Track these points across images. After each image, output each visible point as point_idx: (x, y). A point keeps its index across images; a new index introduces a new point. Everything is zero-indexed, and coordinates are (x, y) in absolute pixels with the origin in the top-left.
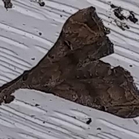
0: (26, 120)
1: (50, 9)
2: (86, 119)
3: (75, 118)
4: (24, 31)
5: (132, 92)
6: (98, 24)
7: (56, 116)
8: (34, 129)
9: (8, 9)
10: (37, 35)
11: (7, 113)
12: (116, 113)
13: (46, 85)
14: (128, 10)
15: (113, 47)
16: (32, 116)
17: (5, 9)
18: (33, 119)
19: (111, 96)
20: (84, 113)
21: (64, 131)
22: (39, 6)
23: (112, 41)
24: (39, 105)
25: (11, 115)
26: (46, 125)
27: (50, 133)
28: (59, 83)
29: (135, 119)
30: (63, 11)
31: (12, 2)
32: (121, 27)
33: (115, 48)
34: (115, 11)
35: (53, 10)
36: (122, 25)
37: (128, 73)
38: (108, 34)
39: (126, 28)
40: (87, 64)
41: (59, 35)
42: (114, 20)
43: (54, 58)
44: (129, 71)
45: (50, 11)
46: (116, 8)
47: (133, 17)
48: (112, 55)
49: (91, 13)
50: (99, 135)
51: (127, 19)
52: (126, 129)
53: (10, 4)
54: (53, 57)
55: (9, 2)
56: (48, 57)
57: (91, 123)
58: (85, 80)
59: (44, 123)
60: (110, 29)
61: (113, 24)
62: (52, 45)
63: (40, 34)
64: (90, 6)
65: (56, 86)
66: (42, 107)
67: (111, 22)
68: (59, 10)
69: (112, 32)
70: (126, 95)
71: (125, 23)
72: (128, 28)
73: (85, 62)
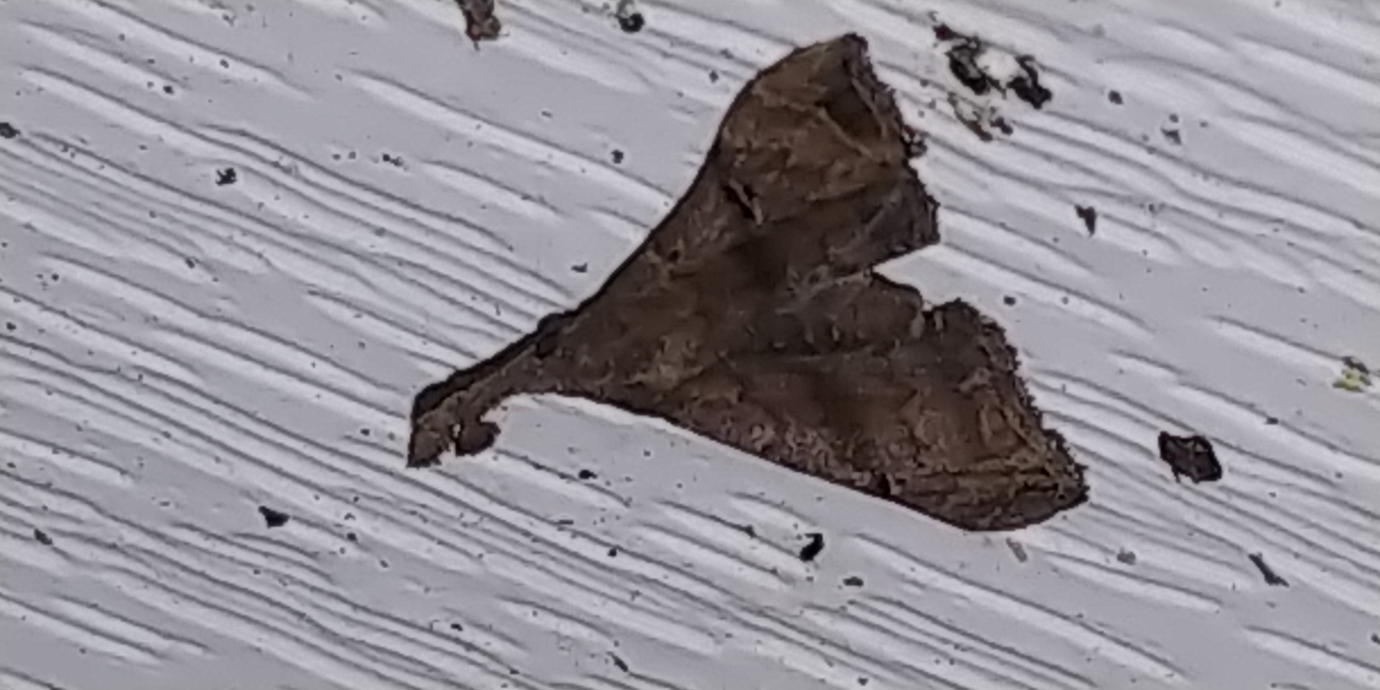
0: (536, 540)
1: (664, 45)
2: (799, 537)
3: (749, 531)
4: (547, 143)
5: (1010, 414)
6: (880, 107)
7: (670, 527)
8: (570, 582)
9: (483, 43)
10: (603, 163)
11: (453, 511)
12: (938, 504)
13: (639, 377)
14: (1009, 50)
15: (934, 215)
16: (562, 524)
17: (468, 42)
18: (563, 539)
19: (920, 432)
20: (790, 511)
21: (698, 589)
22: (619, 32)
23: (931, 190)
24: (594, 476)
25: (470, 517)
26: (621, 561)
27: (638, 601)
28: (697, 370)
29: (1018, 535)
30: (726, 54)
31: (499, 12)
32: (975, 127)
33: (945, 219)
34: (956, 55)
35: (677, 50)
36: (979, 117)
37: (994, 329)
38: (918, 155)
39: (996, 132)
40: (819, 287)
41: (700, 160)
42: (944, 95)
43: (680, 261)
44: (1002, 322)
45: (666, 55)
46: (959, 42)
47: (1029, 83)
48: (930, 252)
49: (846, 64)
50: (852, 610)
51: (1003, 92)
52: (971, 583)
53: (490, 21)
54: (674, 256)
55: (488, 13)
56: (650, 254)
57: (818, 558)
58: (807, 359)
59: (613, 553)
60: (925, 134)
61: (940, 113)
62: (666, 204)
63: (618, 156)
64: (841, 31)
65: (684, 382)
66: (608, 483)
67: (932, 105)
68: (702, 49)
69: (933, 150)
70: (986, 429)
71: (993, 110)
72: (1007, 130)
73: (815, 279)
